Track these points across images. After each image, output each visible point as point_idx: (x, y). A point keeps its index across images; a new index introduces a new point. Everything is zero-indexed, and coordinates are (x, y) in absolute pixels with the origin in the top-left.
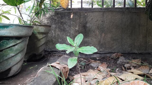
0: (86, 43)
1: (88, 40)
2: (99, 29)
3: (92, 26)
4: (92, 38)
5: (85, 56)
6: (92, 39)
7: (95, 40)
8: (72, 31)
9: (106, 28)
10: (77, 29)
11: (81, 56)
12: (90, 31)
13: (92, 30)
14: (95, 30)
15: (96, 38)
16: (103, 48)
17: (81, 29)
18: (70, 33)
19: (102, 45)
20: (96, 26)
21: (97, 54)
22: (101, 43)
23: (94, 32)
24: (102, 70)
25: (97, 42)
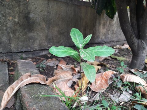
0: (31, 39)
1: (34, 35)
2: (45, 21)
3: (37, 17)
4: (38, 32)
5: (33, 55)
6: (38, 34)
7: (41, 34)
8: (9, 23)
9: (52, 21)
10: (16, 20)
11: (27, 56)
12: (34, 23)
13: (37, 23)
14: (41, 23)
15: (42, 32)
16: (51, 44)
17: (22, 20)
18: (6, 26)
19: (50, 39)
20: (41, 17)
21: (46, 51)
22: (49, 37)
23: (39, 24)
24: (63, 68)
25: (44, 37)
